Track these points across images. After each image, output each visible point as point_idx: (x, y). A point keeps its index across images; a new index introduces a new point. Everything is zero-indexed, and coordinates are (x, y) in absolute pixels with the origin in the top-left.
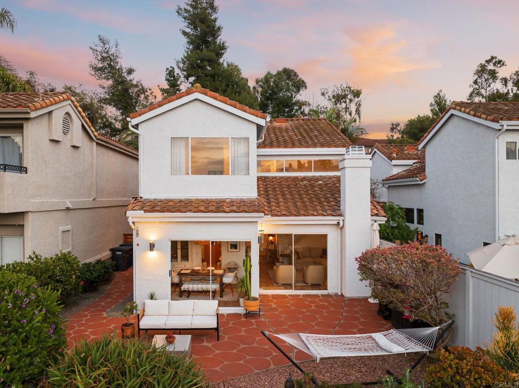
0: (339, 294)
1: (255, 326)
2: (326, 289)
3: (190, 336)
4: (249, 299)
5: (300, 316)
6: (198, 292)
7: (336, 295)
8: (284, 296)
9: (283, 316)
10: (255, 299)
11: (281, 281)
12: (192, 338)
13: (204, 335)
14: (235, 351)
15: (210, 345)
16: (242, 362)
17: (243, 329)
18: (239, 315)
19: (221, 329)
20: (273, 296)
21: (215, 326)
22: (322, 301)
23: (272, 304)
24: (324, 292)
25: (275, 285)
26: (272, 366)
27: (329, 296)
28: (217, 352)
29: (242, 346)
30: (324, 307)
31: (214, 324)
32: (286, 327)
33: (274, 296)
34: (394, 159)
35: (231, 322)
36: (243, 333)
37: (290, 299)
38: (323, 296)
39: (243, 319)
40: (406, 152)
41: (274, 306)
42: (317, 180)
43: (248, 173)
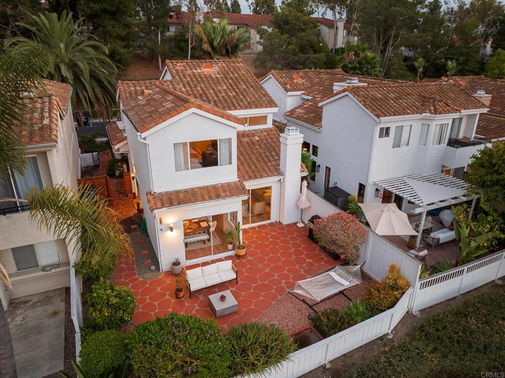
0: (278, 221)
2: (270, 219)
4: (239, 248)
5: (268, 249)
7: (276, 222)
9: (258, 251)
10: (243, 247)
14: (252, 290)
16: (261, 298)
28: (243, 294)
31: (234, 276)
34: (289, 91)
38: (269, 225)
39: (237, 261)
40: (295, 81)
42: (254, 135)
43: (230, 163)
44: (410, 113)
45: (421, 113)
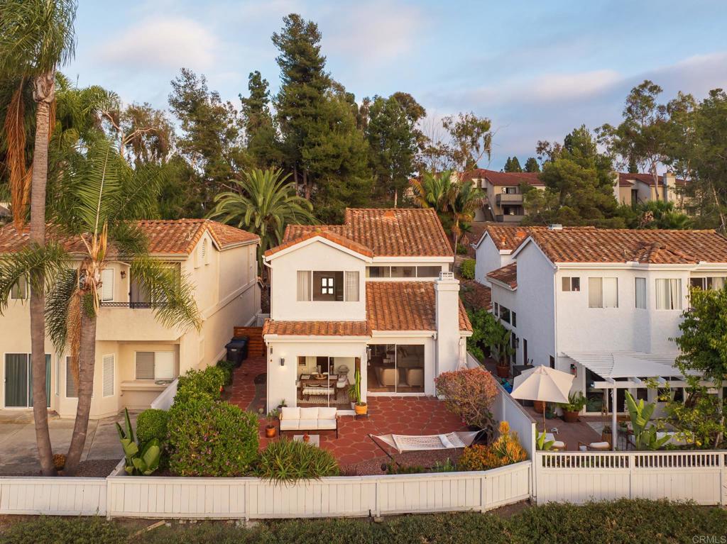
0: (434, 396)
1: (363, 427)
2: (424, 392)
3: (318, 436)
4: (358, 405)
5: (399, 417)
6: (317, 395)
7: (432, 396)
8: (387, 398)
9: (386, 417)
10: (364, 404)
11: (386, 383)
12: (320, 437)
13: (326, 434)
14: (350, 446)
15: (331, 442)
16: (354, 454)
17: (355, 429)
18: (351, 416)
19: (339, 429)
20: (378, 397)
21: (335, 428)
22: (418, 403)
23: (378, 406)
24: (422, 394)
25: (381, 386)
26: (375, 457)
27: (425, 398)
28: (337, 447)
29: (355, 443)
30: (419, 409)
31: (333, 426)
32: (386, 427)
33: (380, 399)
34: (502, 248)
35: (345, 423)
36: (355, 433)
37: (393, 402)
38: (421, 398)
39: (354, 421)
40: (516, 238)
41: (379, 408)
42: (420, 287)
43: (358, 300)
44: (605, 260)
45: (626, 262)
